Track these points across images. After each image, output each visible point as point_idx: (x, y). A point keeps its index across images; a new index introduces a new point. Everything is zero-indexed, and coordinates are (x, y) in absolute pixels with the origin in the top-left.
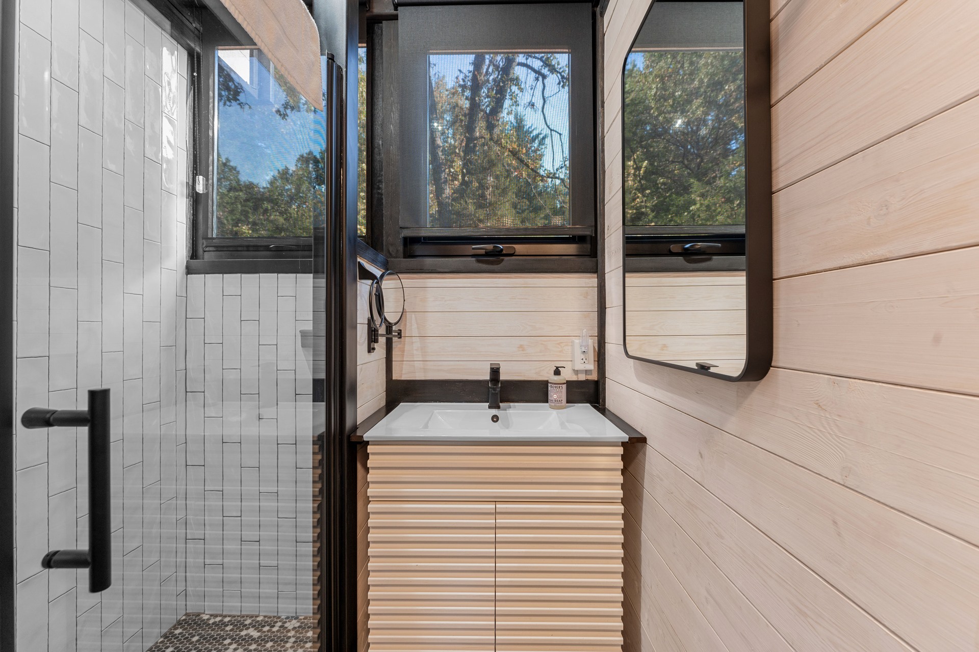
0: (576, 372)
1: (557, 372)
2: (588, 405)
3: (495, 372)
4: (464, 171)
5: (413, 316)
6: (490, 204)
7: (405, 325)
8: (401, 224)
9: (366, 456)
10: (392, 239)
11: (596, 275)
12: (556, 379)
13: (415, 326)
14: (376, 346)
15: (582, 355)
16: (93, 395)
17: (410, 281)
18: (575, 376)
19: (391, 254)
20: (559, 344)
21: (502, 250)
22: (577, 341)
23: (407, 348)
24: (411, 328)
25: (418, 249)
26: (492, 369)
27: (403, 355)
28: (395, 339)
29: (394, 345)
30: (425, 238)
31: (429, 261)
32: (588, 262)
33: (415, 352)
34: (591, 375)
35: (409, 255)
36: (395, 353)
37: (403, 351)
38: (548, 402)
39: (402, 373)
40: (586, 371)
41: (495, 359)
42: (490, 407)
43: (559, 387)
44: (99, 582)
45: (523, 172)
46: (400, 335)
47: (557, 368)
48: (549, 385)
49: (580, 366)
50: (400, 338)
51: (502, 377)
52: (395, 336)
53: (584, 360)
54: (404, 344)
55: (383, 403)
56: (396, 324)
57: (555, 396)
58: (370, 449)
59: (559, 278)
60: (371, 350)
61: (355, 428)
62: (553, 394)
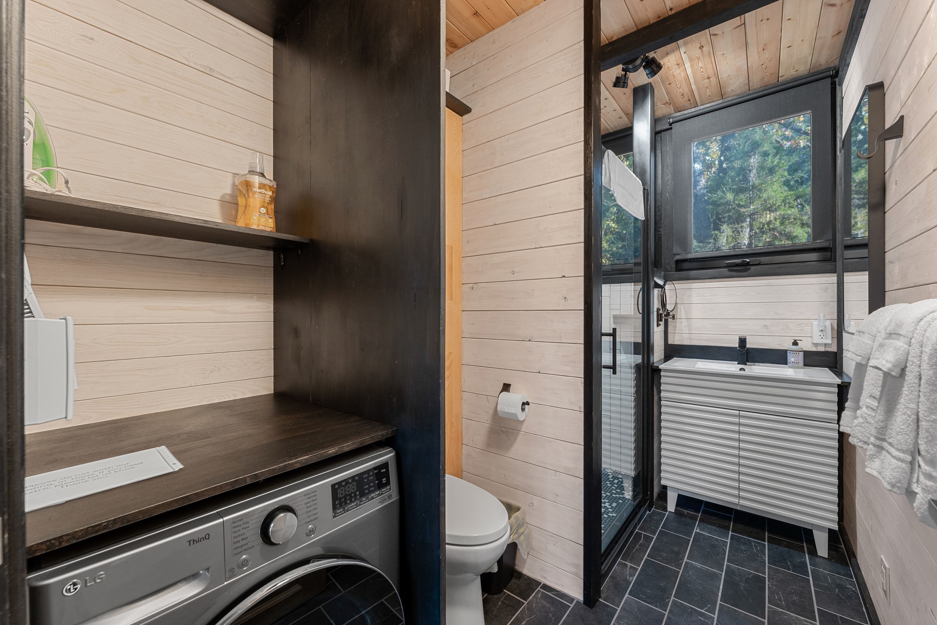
0: (816, 345)
1: (795, 343)
2: (827, 369)
3: (743, 341)
4: (722, 158)
5: (682, 306)
6: (754, 187)
7: (677, 312)
8: (675, 251)
9: (660, 377)
10: (668, 261)
11: (836, 275)
12: (794, 347)
13: (683, 312)
14: (660, 323)
15: (820, 332)
16: (613, 329)
17: (680, 285)
18: (815, 348)
19: (667, 270)
20: (799, 325)
21: (749, 262)
22: (815, 323)
23: (678, 325)
24: (681, 313)
25: (686, 265)
26: (740, 339)
27: (675, 331)
28: (670, 320)
29: (669, 324)
30: (690, 259)
31: (693, 273)
32: (828, 265)
33: (683, 328)
34: (831, 347)
35: (678, 269)
36: (670, 328)
37: (675, 327)
38: (787, 364)
39: (675, 340)
40: (825, 344)
41: (743, 334)
42: (738, 364)
43: (796, 353)
44: (614, 373)
45: (801, 141)
46: (673, 317)
47: (795, 341)
48: (788, 352)
49: (817, 340)
50: (674, 319)
51: (748, 346)
52: (670, 318)
53: (822, 336)
54: (676, 323)
55: (663, 357)
56: (671, 311)
57: (793, 360)
58: (662, 374)
59: (799, 278)
60: (658, 325)
61: (653, 363)
62: (791, 358)
